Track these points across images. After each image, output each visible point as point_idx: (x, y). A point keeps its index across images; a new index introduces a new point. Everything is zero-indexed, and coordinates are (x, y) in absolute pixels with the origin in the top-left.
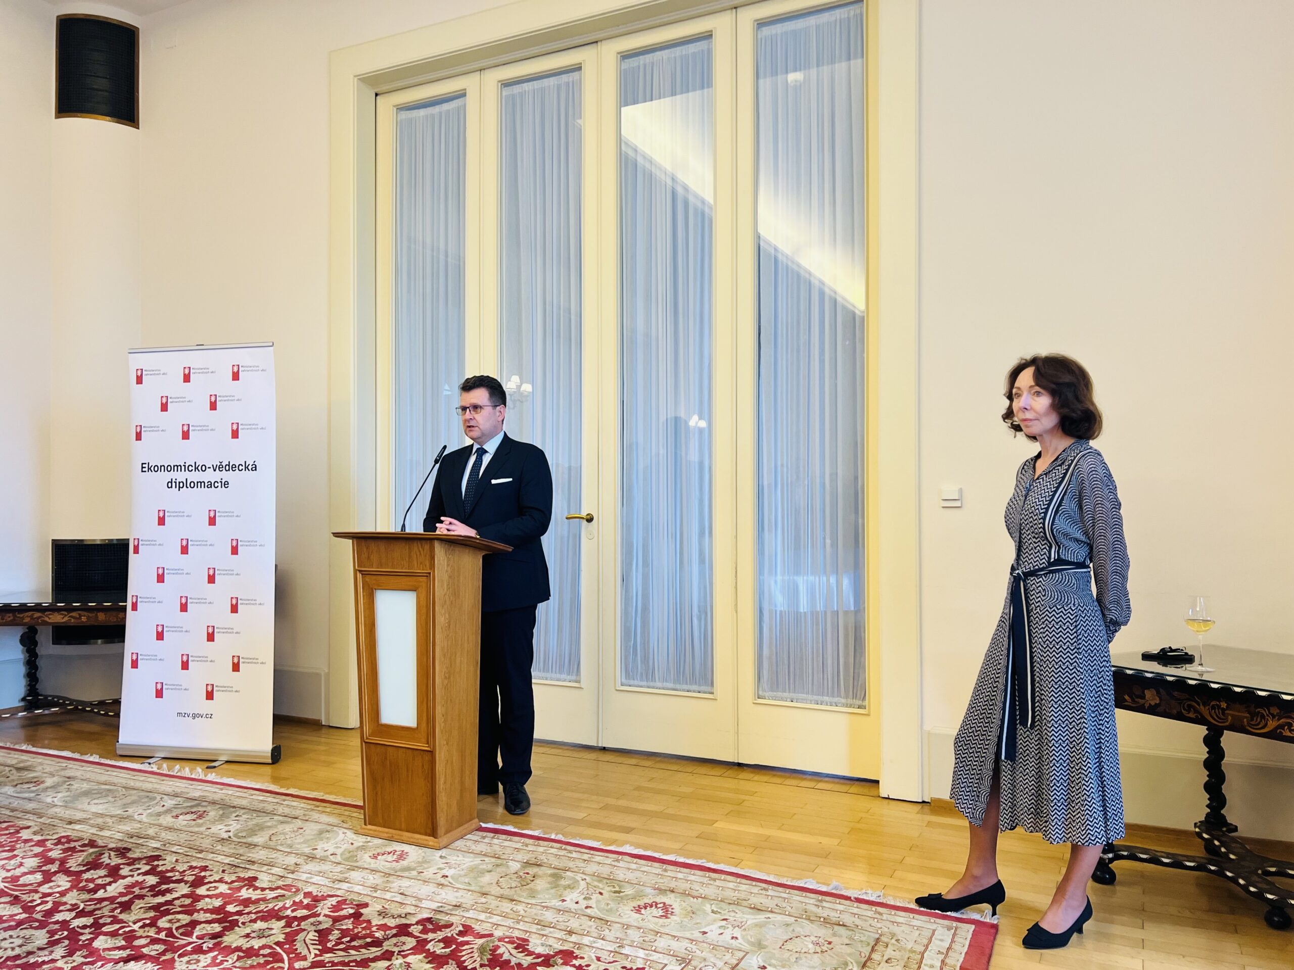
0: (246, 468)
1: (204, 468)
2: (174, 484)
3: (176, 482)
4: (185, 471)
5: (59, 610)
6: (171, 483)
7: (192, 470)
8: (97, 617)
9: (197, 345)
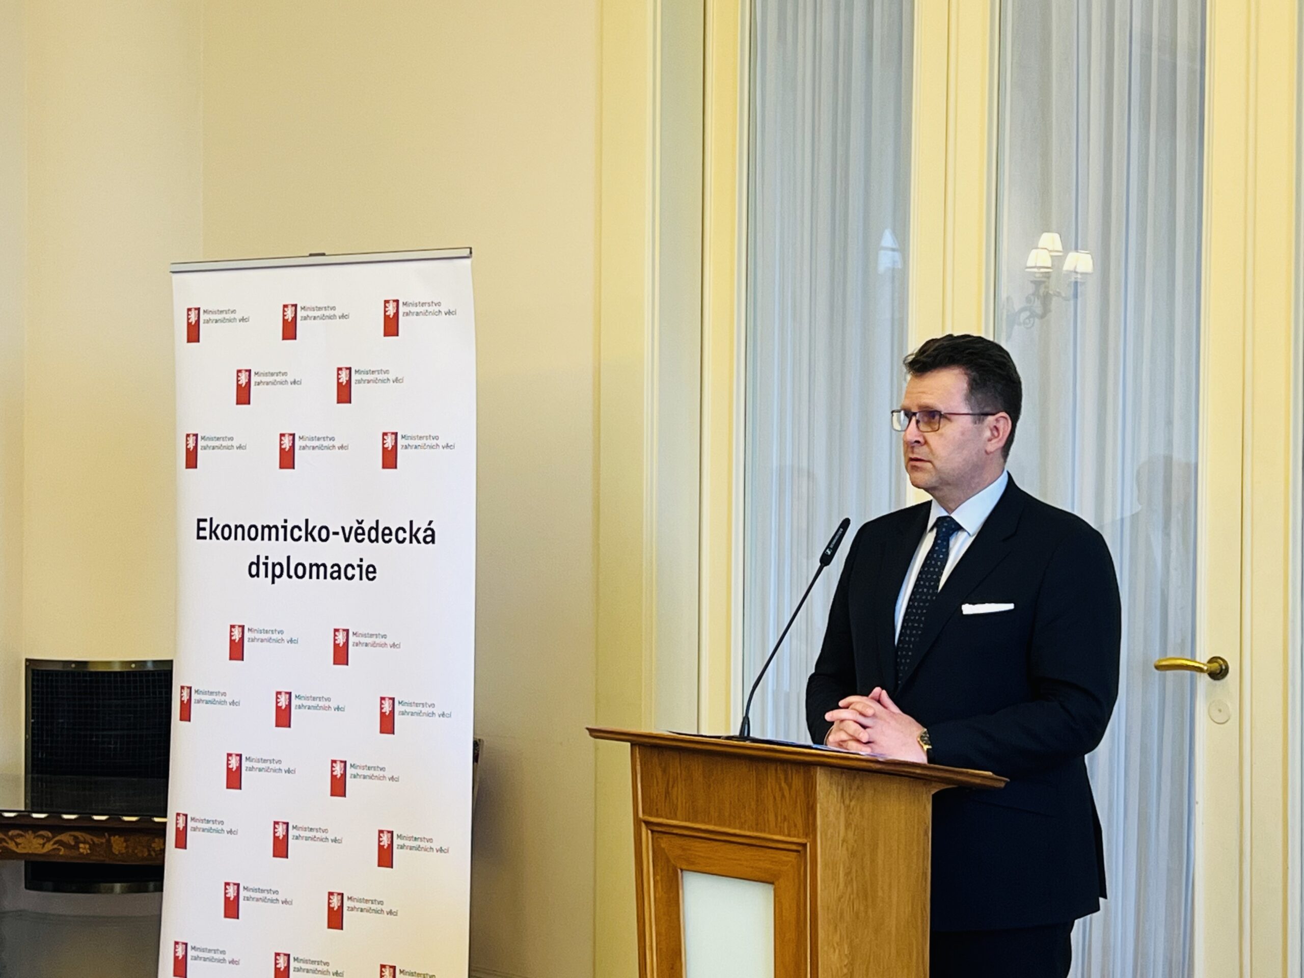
0: (413, 536)
1: (323, 534)
2: (262, 568)
3: (266, 564)
4: (285, 539)
5: (37, 826)
6: (258, 565)
7: (300, 538)
8: (109, 844)
9: (311, 255)
